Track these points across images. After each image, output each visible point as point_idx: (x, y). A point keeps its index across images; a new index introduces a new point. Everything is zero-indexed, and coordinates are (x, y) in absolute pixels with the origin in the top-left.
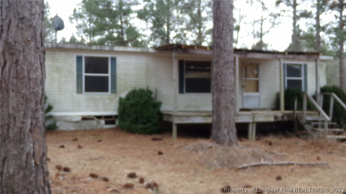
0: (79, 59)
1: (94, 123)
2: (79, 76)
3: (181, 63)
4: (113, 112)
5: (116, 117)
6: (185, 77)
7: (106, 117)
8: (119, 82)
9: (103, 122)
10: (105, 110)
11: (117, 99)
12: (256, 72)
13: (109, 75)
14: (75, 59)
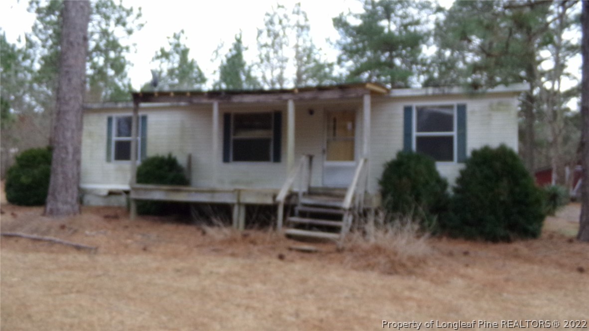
0: (110, 120)
2: (109, 140)
3: (226, 118)
6: (232, 137)
12: (349, 125)
14: (105, 121)
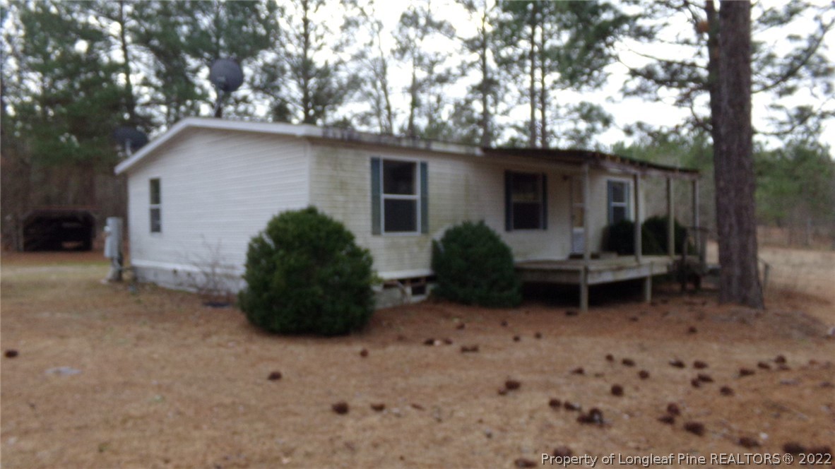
0: (375, 162)
1: (396, 293)
2: (375, 199)
4: (423, 271)
5: (429, 279)
6: (513, 200)
7: (414, 281)
8: (432, 211)
9: (408, 290)
10: (413, 267)
11: (429, 244)
13: (417, 197)
14: (368, 164)
